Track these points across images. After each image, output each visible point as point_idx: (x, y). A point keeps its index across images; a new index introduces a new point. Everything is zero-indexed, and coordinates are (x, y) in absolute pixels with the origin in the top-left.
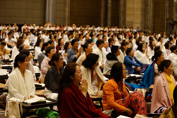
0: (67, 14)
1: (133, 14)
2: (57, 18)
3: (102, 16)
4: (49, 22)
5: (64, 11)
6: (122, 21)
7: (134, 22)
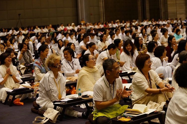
0: (102, 10)
1: (176, 3)
2: (91, 15)
3: (140, 8)
4: (83, 20)
5: (98, 6)
6: (163, 13)
7: (178, 12)
